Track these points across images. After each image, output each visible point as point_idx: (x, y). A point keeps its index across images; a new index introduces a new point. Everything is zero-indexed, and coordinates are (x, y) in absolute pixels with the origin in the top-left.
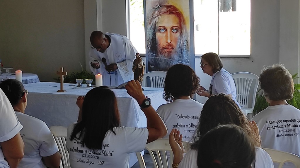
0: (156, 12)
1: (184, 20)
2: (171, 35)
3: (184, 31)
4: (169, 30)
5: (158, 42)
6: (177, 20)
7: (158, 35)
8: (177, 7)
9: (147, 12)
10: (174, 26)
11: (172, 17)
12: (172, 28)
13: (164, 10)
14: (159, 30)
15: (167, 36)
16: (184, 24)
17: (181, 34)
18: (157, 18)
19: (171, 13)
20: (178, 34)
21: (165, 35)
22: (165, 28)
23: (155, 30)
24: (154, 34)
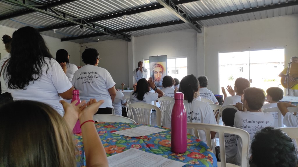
0: (154, 67)
1: (164, 69)
2: (159, 74)
3: (164, 73)
4: (158, 73)
5: (155, 77)
6: (161, 69)
7: (155, 74)
8: (161, 65)
9: (151, 66)
10: (161, 71)
11: (160, 68)
12: (160, 72)
13: (157, 65)
14: (155, 73)
15: (158, 75)
16: (164, 70)
17: (163, 73)
18: (154, 69)
19: (159, 67)
20: (162, 74)
21: (157, 74)
22: (157, 72)
23: (154, 73)
24: (153, 74)
